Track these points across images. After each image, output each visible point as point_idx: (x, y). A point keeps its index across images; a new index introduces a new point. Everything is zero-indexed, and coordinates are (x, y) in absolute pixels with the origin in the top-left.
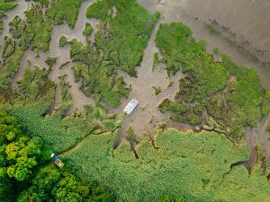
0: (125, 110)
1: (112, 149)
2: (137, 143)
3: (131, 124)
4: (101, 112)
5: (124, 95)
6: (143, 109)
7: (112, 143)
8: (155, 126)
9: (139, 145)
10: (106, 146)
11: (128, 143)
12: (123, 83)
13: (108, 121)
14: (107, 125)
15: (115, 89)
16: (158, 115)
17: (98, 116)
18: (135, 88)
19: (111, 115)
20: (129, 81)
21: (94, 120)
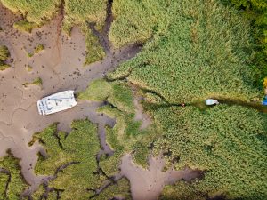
0: (74, 103)
1: (149, 45)
2: (92, 25)
3: (83, 69)
4: (122, 132)
5: (55, 135)
6: (40, 81)
7: (140, 56)
8: (39, 35)
9: (92, 17)
10: (155, 57)
11: (111, 37)
12: (42, 157)
13: (120, 106)
14: (125, 99)
15: (63, 158)
16: (20, 51)
17: (133, 129)
18: (27, 134)
19: (107, 112)
20: (29, 155)
21: (145, 125)
